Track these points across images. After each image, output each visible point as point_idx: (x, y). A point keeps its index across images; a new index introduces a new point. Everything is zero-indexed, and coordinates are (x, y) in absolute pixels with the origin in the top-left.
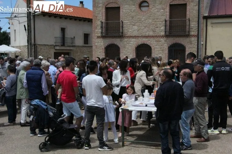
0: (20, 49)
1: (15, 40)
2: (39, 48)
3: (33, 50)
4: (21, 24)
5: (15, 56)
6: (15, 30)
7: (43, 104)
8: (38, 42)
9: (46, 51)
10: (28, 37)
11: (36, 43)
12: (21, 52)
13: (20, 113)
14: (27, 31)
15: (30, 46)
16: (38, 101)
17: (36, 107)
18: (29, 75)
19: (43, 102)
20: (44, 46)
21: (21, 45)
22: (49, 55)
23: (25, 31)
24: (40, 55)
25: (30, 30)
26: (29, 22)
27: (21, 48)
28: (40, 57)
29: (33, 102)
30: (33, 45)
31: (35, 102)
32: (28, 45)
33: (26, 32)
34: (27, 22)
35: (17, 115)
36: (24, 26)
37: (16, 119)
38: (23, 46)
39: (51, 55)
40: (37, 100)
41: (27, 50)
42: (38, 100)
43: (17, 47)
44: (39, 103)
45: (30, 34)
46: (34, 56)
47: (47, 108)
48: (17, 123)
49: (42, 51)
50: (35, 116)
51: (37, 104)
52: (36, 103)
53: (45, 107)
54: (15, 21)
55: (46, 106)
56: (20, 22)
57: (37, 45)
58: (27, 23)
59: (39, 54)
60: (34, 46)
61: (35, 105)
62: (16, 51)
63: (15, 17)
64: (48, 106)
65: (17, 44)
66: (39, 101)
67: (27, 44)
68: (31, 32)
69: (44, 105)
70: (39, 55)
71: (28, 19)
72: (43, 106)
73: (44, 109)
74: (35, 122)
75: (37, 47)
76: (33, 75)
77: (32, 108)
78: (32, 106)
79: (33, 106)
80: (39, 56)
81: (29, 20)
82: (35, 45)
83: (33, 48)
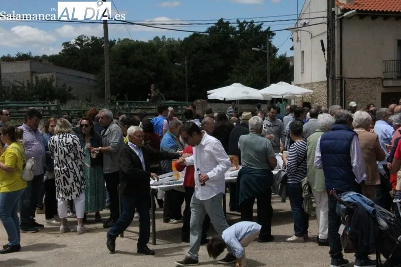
0: (312, 89)
1: (303, 73)
2: (350, 85)
3: (338, 90)
4: (314, 39)
5: (301, 103)
6: (303, 52)
7: (365, 202)
8: (349, 73)
9: (364, 91)
10: (327, 65)
11: (344, 75)
12: (313, 95)
13: (315, 217)
14: (326, 52)
15: (332, 82)
16: (354, 195)
17: (351, 207)
18: (326, 142)
19: (366, 199)
20: (360, 81)
21: (314, 81)
22: (372, 99)
23: (323, 52)
24: (353, 101)
25: (331, 49)
26: (330, 33)
27: (314, 88)
28: (353, 104)
29: (345, 197)
30: (338, 80)
31: (349, 196)
32: (328, 81)
33: (324, 54)
34: (326, 33)
35: (310, 222)
36: (320, 43)
37: (308, 230)
38: (317, 83)
39: (375, 99)
40: (352, 193)
41: (325, 90)
42: (355, 193)
43: (305, 85)
44: (358, 199)
45: (332, 58)
46: (339, 100)
47: (374, 211)
48: (311, 238)
49: (355, 91)
50: (349, 226)
51: (353, 201)
52: (352, 198)
53: (369, 208)
54: (304, 35)
55: (372, 206)
56: (314, 35)
57: (346, 80)
58: (326, 36)
59: (350, 97)
60: (339, 82)
61: (349, 202)
62: (305, 94)
63: (305, 25)
64: (376, 206)
65: (307, 79)
66: (357, 195)
67: (325, 79)
68: (334, 52)
69: (368, 204)
70: (349, 99)
71: (328, 27)
72: (365, 205)
73: (368, 212)
74: (351, 239)
75: (345, 83)
76: (333, 141)
77: (343, 209)
78: (343, 204)
79: (345, 205)
80: (349, 103)
81: (330, 31)
82: (341, 79)
83: (338, 85)
